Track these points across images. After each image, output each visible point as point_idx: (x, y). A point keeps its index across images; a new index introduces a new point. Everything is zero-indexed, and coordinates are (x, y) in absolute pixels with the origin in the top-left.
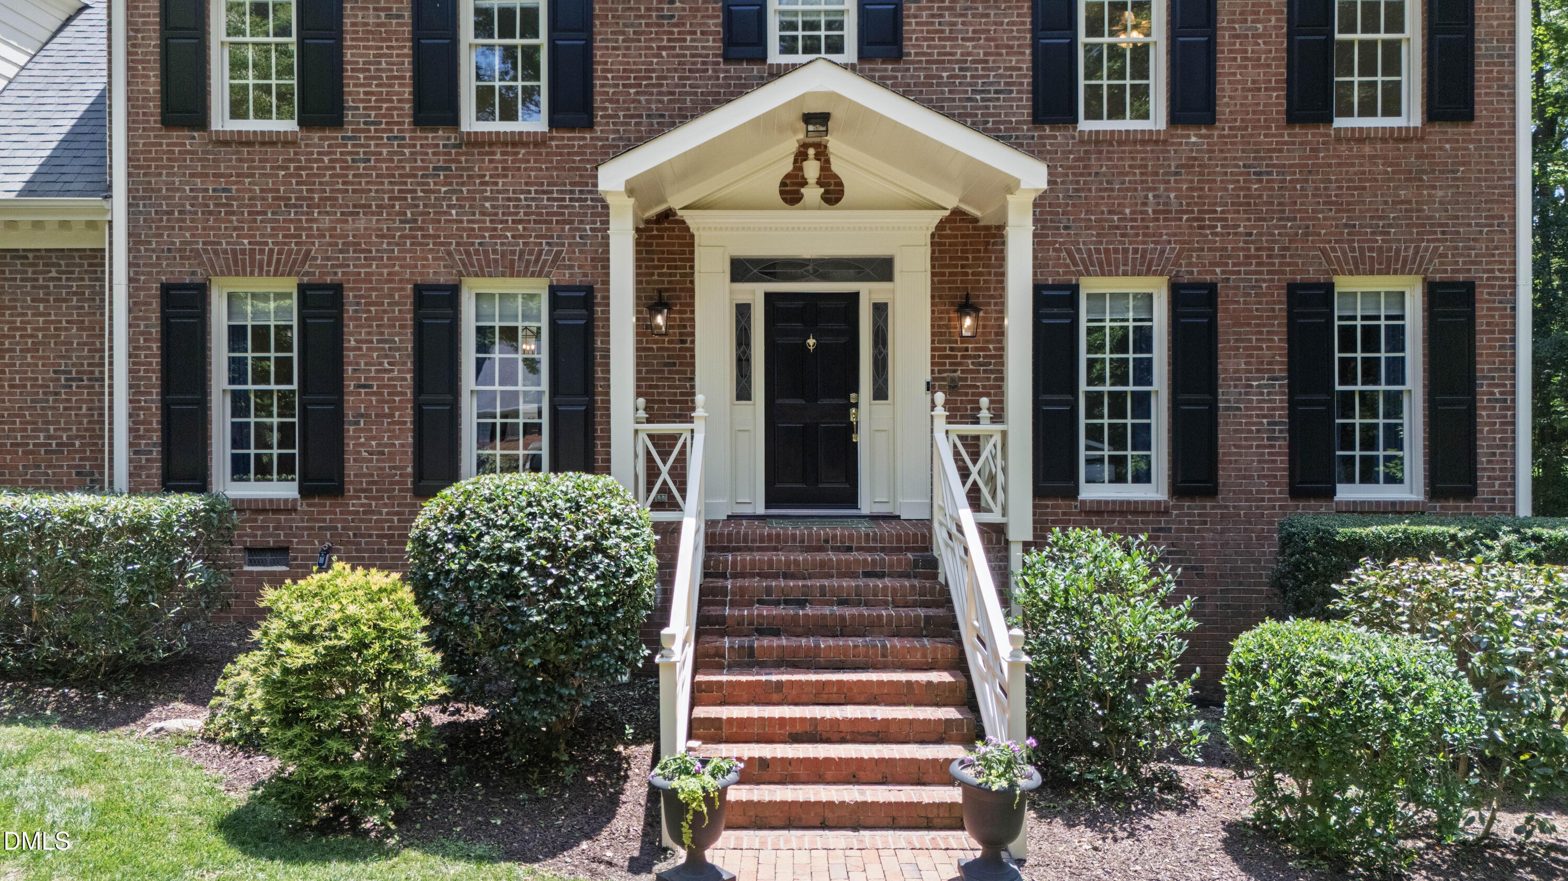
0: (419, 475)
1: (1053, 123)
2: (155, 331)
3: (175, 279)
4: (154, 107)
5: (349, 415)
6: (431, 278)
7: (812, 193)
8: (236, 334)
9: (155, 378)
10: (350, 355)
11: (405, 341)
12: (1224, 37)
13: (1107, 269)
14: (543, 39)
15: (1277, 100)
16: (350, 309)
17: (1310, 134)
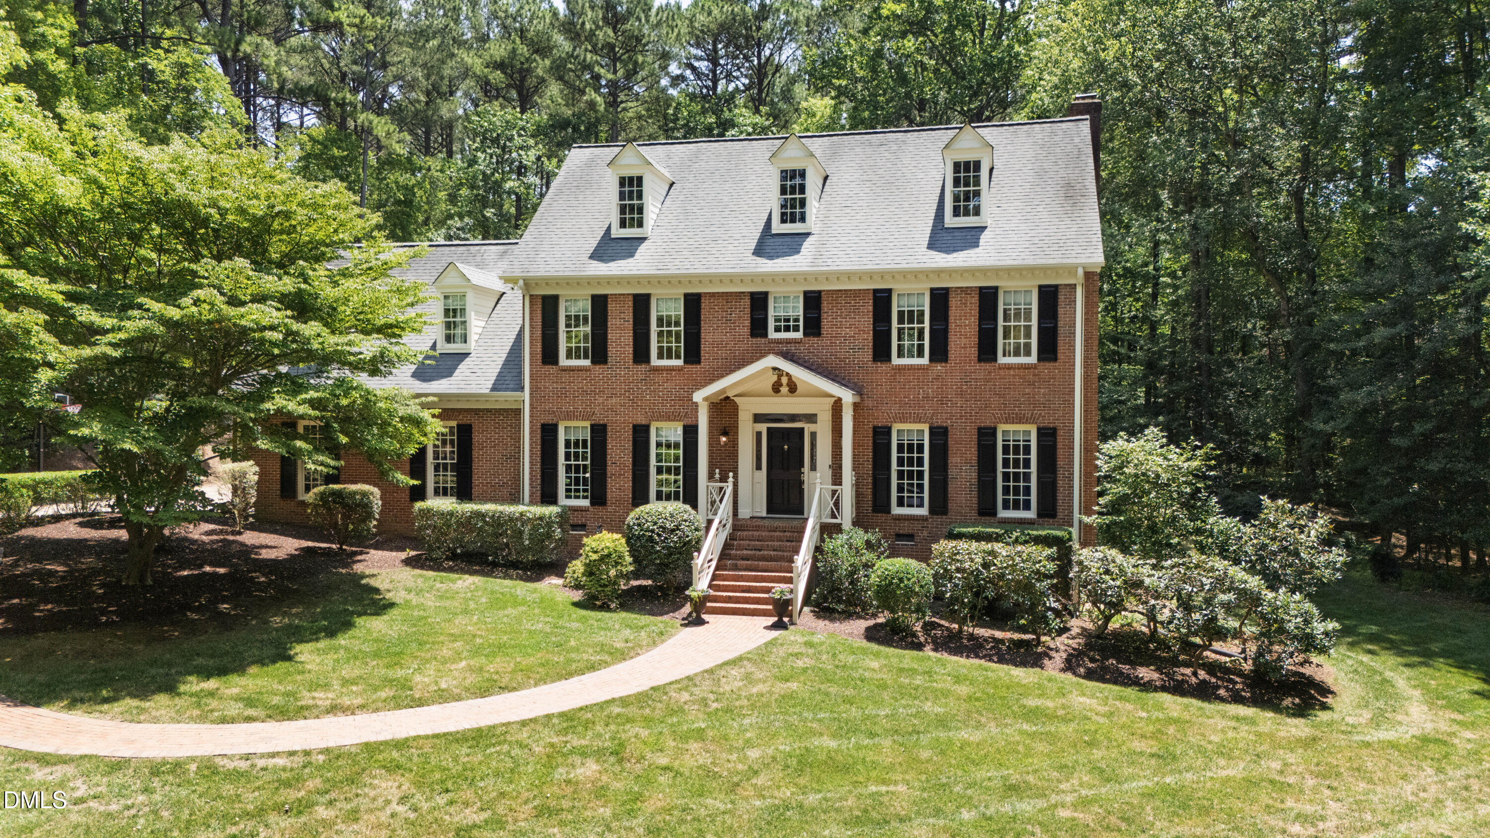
0: (634, 498)
1: (881, 361)
2: (539, 442)
3: (546, 422)
4: (539, 357)
5: (609, 474)
6: (639, 422)
7: (784, 390)
8: (568, 444)
9: (539, 459)
10: (609, 451)
11: (629, 446)
12: (952, 326)
13: (903, 420)
14: (682, 328)
15: (974, 352)
16: (609, 434)
17: (988, 366)
